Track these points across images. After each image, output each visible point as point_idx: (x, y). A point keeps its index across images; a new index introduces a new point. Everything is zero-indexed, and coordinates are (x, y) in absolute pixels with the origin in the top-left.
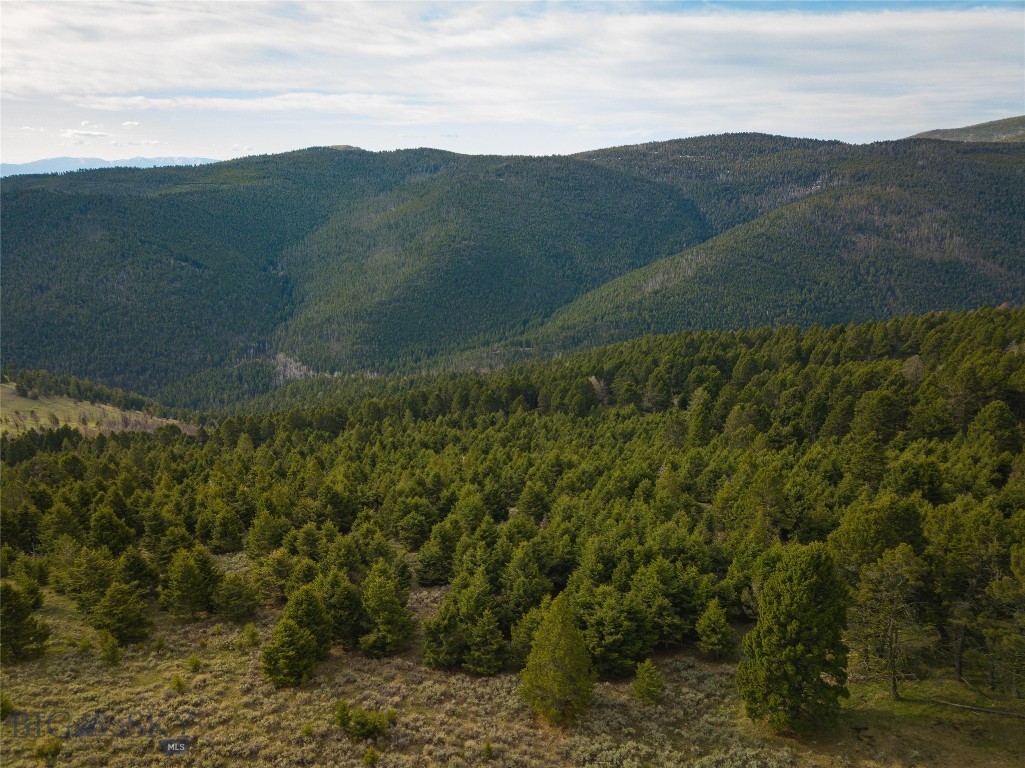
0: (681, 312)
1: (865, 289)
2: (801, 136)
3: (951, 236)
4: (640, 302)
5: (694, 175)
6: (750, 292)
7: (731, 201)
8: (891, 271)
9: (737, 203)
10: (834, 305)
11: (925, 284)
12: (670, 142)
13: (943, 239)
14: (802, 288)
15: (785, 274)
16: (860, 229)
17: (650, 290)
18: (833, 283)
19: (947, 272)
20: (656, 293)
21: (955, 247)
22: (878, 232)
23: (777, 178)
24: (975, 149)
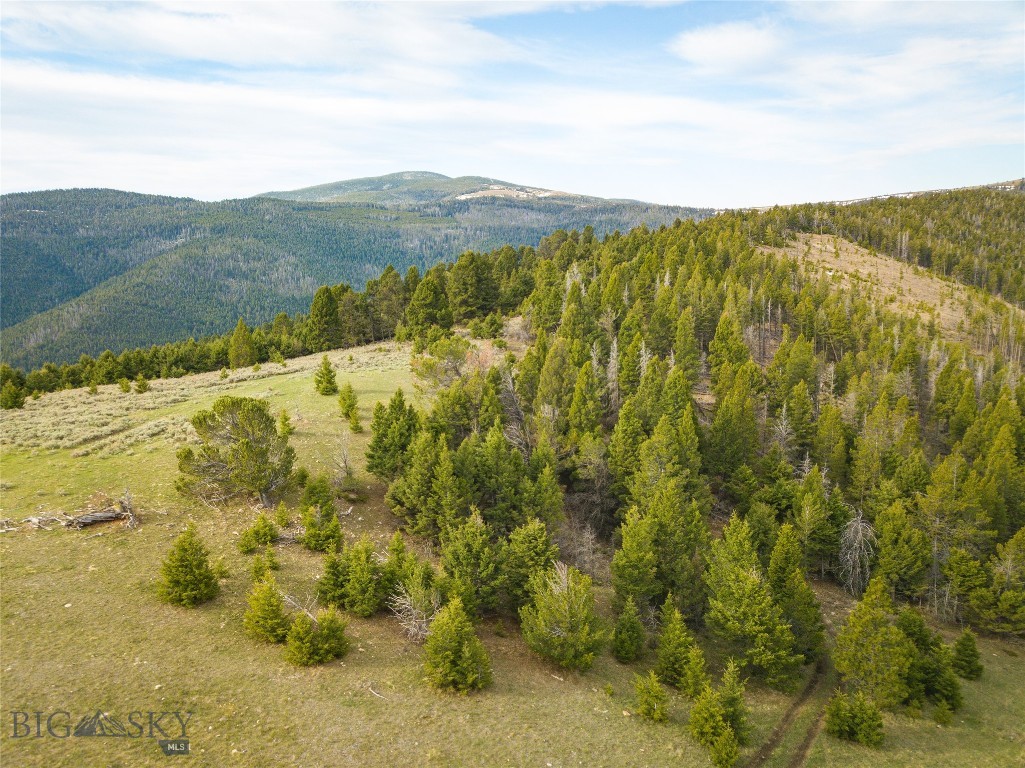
4: (25, 358)
5: (49, 230)
6: (142, 337)
7: (98, 255)
8: (263, 308)
9: (104, 256)
12: (11, 196)
16: (230, 274)
17: (32, 343)
20: (42, 347)
22: (245, 276)
23: (140, 232)
24: (304, 208)
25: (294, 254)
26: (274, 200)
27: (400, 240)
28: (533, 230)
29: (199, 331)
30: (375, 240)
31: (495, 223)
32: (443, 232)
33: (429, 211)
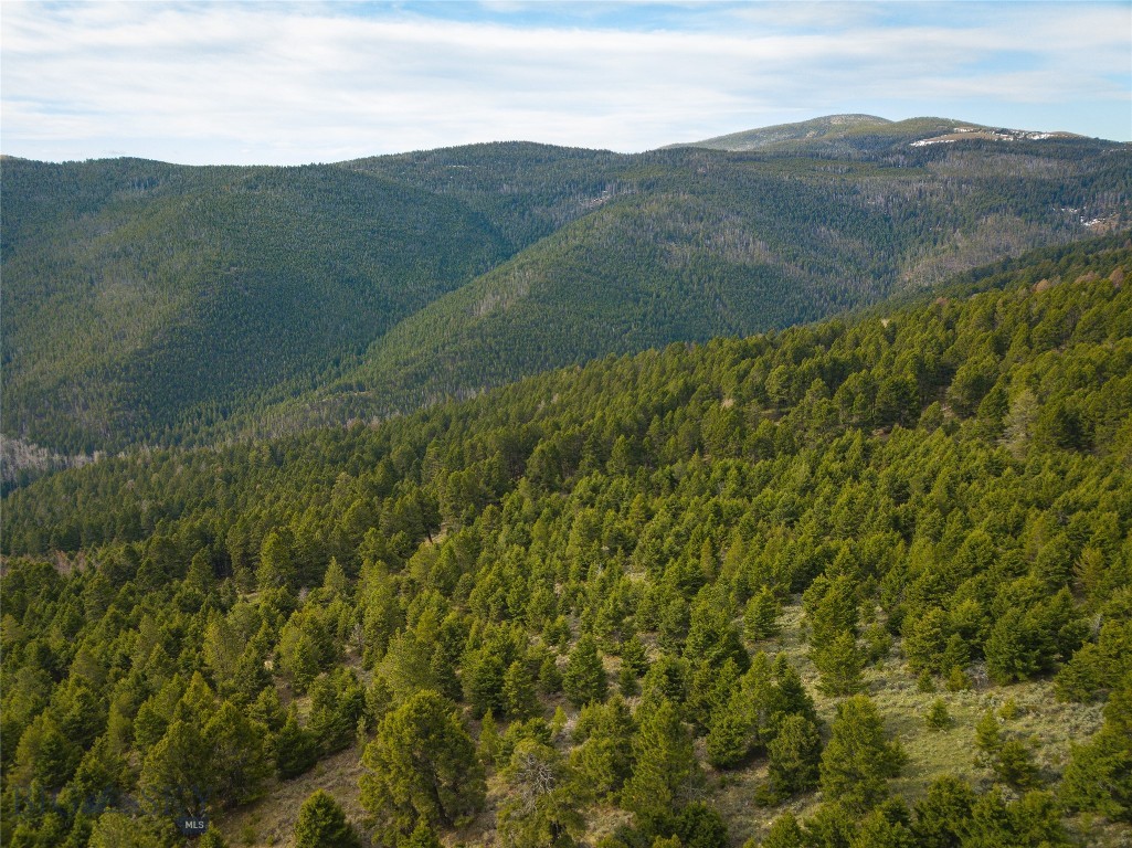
0: (528, 336)
1: (694, 298)
2: (573, 145)
3: (754, 242)
5: (475, 186)
8: (711, 278)
10: (673, 317)
11: (745, 289)
12: (437, 151)
13: (748, 244)
14: (637, 300)
15: (616, 288)
16: (670, 237)
18: (664, 294)
19: (761, 277)
21: (759, 252)
22: (689, 240)
23: (564, 188)
24: (741, 158)
25: (738, 213)
26: (706, 150)
27: (859, 197)
28: (1043, 183)
29: (646, 303)
30: (828, 195)
31: (987, 173)
32: (916, 186)
33: (891, 160)
